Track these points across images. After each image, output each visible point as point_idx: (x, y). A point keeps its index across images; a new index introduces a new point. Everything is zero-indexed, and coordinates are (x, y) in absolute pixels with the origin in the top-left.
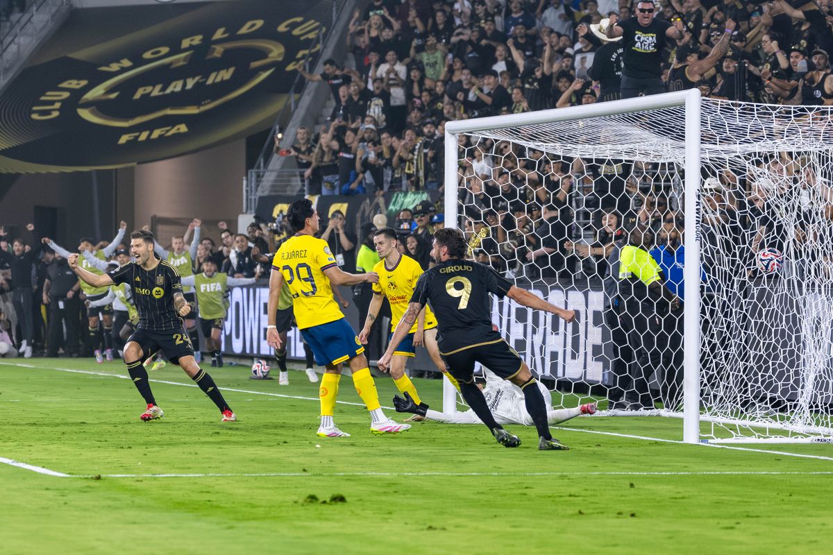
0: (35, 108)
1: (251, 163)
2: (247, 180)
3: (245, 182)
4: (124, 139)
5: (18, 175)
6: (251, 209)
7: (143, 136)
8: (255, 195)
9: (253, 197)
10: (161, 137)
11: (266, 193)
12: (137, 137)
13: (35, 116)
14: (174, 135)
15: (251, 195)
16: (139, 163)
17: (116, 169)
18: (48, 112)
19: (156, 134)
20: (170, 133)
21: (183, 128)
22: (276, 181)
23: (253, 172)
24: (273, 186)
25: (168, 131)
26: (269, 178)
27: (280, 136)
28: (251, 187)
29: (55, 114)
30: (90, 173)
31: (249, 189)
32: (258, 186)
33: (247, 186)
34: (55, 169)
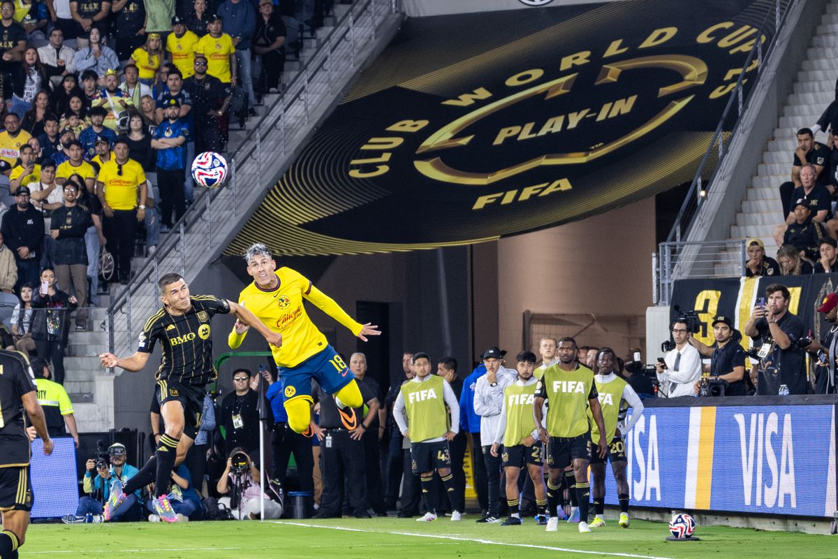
0: (354, 162)
1: (662, 234)
2: (658, 257)
3: (654, 260)
4: (481, 202)
5: (333, 258)
6: (664, 300)
7: (509, 197)
8: (669, 277)
9: (667, 282)
10: (534, 197)
11: (685, 276)
12: (501, 198)
13: (354, 174)
14: (552, 194)
15: (664, 278)
16: (503, 236)
17: (472, 245)
18: (373, 167)
19: (527, 193)
20: (546, 193)
21: (565, 184)
22: (698, 258)
23: (666, 246)
24: (694, 265)
25: (544, 189)
26: (689, 254)
27: (703, 193)
28: (664, 267)
29: (383, 170)
30: (434, 252)
31: (660, 269)
32: (673, 266)
33: (658, 266)
34: (385, 249)
